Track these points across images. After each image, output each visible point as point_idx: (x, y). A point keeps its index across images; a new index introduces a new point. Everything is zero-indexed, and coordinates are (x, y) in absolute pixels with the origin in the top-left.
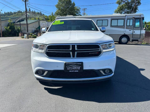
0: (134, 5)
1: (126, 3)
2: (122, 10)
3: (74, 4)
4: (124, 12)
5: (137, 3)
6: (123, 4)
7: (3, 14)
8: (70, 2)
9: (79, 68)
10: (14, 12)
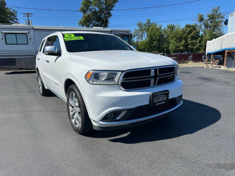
0: (104, 16)
1: (93, 13)
2: (88, 21)
3: (3, 3)
4: (91, 25)
5: (107, 14)
6: (88, 13)
9: (166, 98)
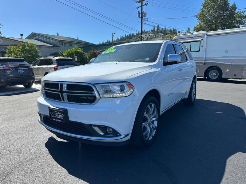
3: (234, 7)
7: (124, 38)
8: (226, 4)
9: (63, 117)
10: (137, 33)
